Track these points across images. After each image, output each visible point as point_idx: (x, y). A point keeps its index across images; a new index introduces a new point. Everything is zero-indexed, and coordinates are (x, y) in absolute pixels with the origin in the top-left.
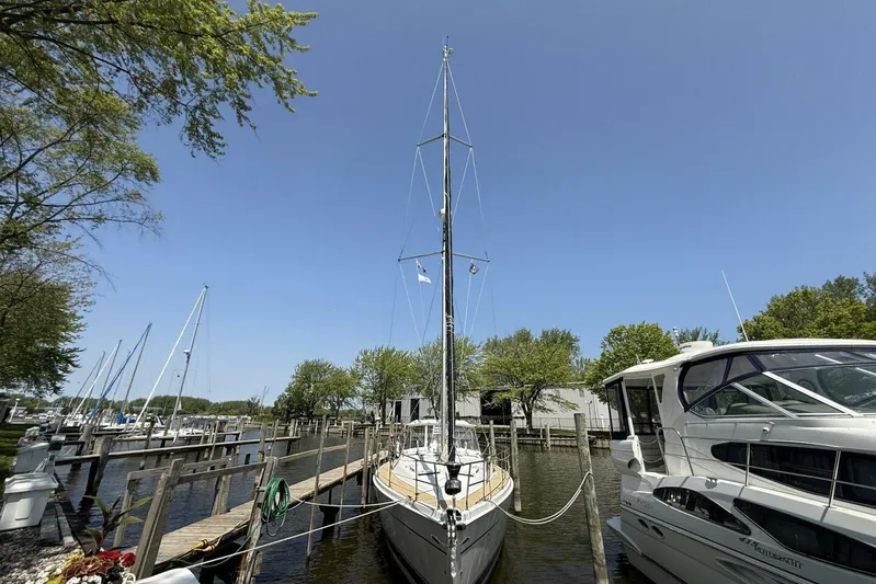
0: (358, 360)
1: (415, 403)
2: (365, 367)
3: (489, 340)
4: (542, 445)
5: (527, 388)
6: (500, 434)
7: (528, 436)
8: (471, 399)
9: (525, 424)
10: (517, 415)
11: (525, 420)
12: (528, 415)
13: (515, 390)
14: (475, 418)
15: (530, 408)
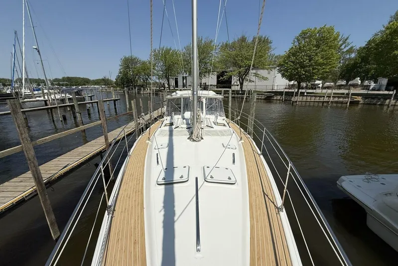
2: (156, 59)
5: (243, 70)
7: (240, 94)
8: (212, 76)
9: (238, 88)
10: (235, 84)
11: (239, 86)
12: (242, 84)
13: (237, 70)
14: (214, 86)
15: (243, 81)
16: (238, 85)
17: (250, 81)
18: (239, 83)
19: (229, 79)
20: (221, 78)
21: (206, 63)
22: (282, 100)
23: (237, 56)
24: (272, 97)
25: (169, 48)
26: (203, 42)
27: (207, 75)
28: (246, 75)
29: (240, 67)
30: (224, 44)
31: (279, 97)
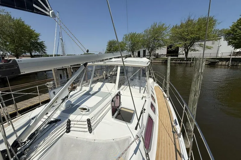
0: (123, 38)
1: (144, 51)
2: (126, 40)
3: (173, 26)
4: (191, 64)
5: (188, 42)
6: (173, 60)
7: (185, 61)
8: (163, 48)
9: (184, 56)
10: (181, 53)
11: (185, 55)
12: (187, 53)
13: (183, 43)
14: (164, 55)
15: (188, 51)
16: (183, 54)
17: (195, 50)
18: (184, 52)
19: (176, 49)
20: (170, 49)
21: (159, 40)
22: (228, 65)
23: (183, 32)
24: (217, 62)
25: (134, 33)
26: (157, 26)
27: (159, 48)
28: (191, 46)
29: (186, 40)
30: (174, 26)
31: (224, 63)
